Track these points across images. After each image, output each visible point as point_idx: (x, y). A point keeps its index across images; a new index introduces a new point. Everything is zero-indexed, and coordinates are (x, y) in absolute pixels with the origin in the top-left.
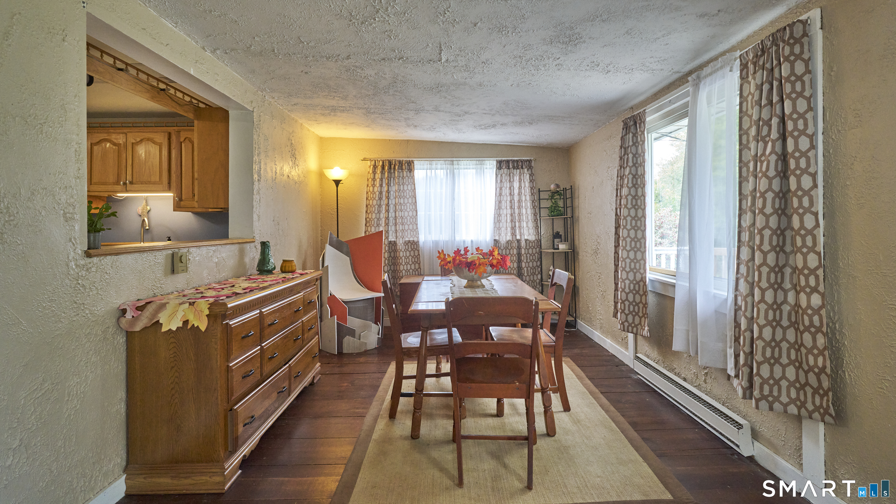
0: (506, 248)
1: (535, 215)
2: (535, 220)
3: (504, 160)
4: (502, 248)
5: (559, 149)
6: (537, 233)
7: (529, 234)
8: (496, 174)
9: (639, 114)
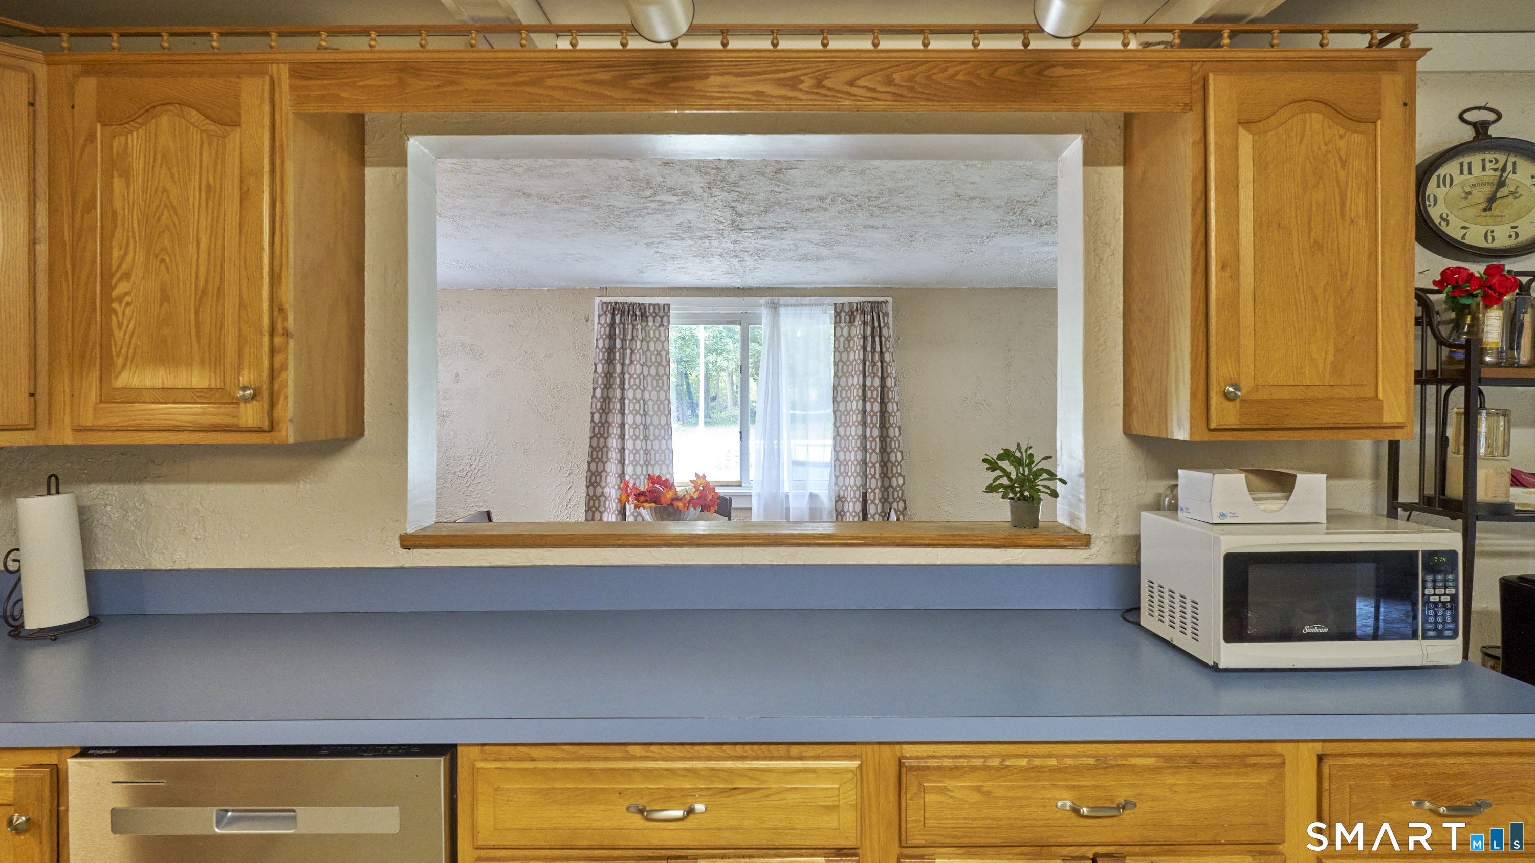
9: (654, 305)
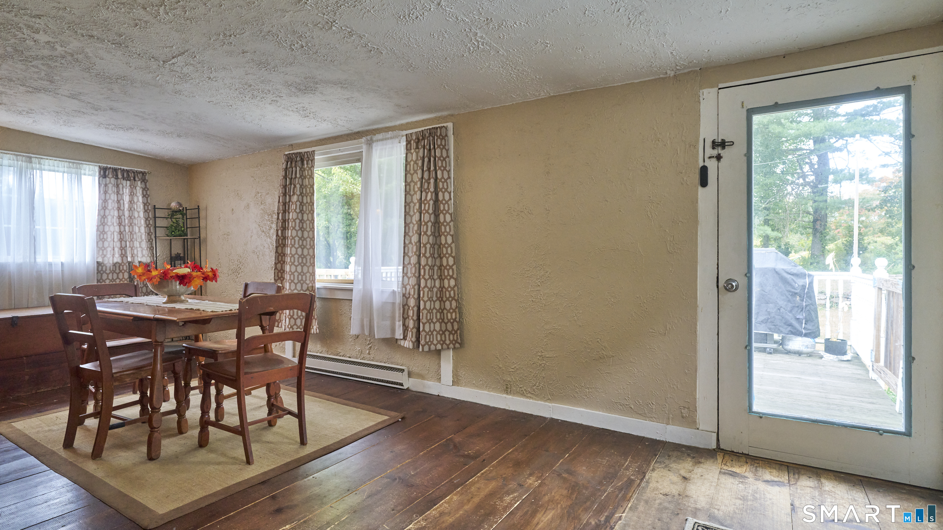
0: (113, 272)
1: (149, 234)
2: (149, 241)
3: (110, 168)
4: (108, 271)
5: (178, 165)
6: (151, 255)
7: (143, 256)
8: (99, 183)
9: (307, 152)
